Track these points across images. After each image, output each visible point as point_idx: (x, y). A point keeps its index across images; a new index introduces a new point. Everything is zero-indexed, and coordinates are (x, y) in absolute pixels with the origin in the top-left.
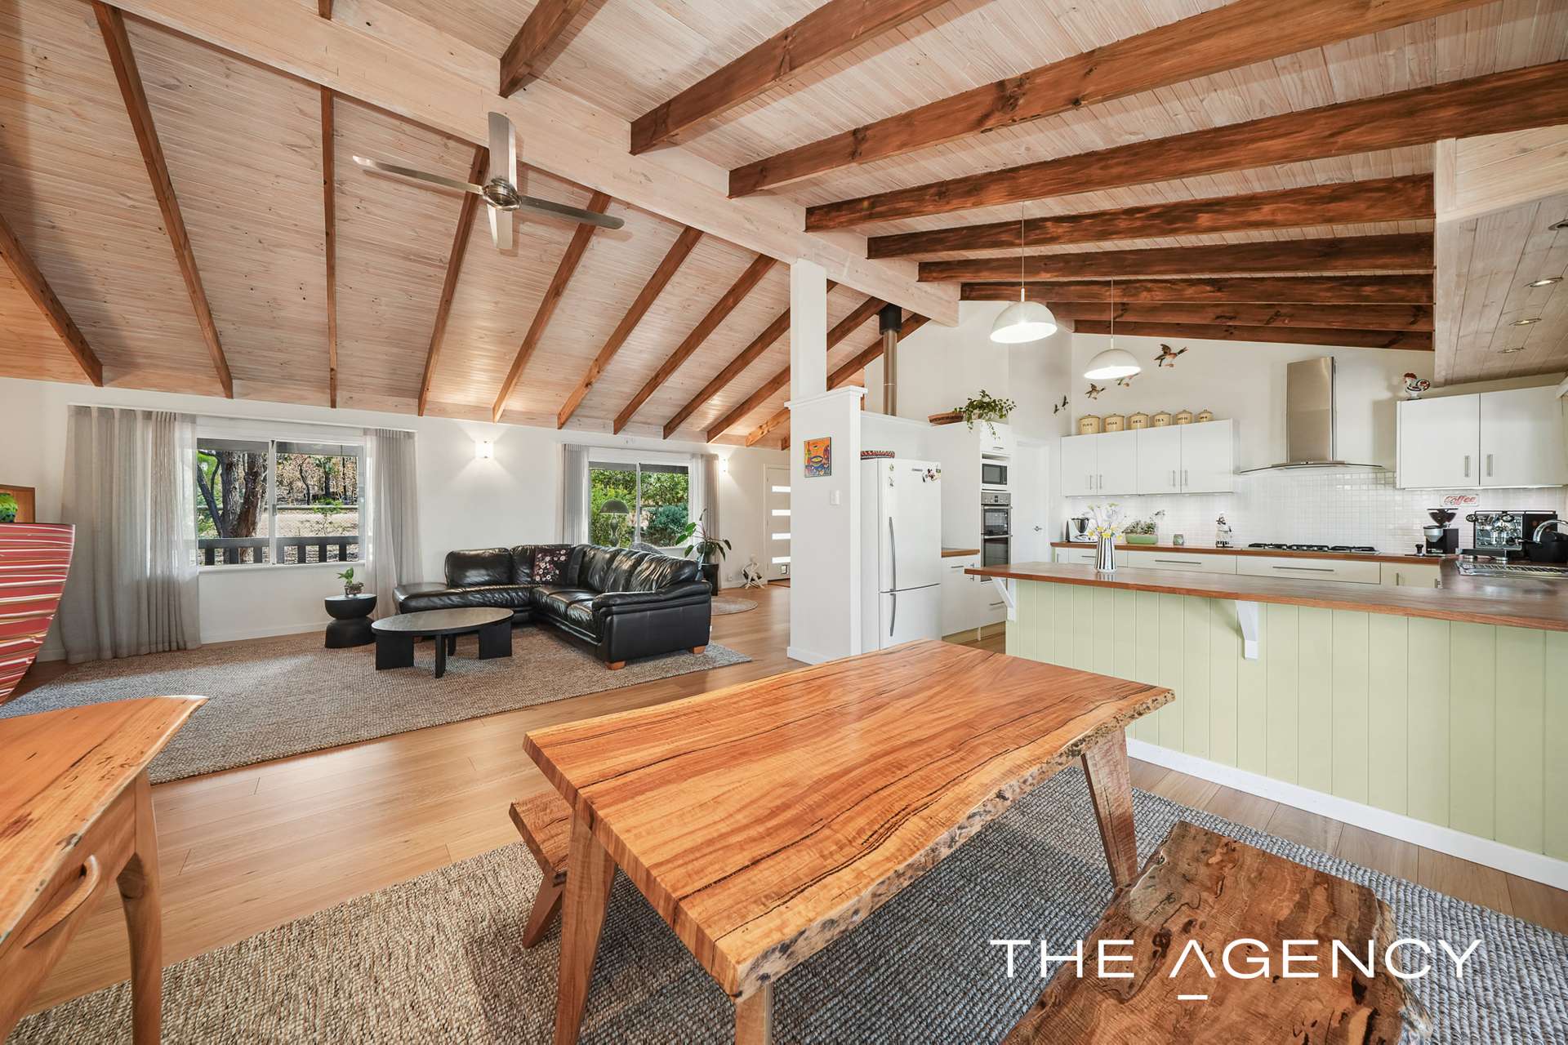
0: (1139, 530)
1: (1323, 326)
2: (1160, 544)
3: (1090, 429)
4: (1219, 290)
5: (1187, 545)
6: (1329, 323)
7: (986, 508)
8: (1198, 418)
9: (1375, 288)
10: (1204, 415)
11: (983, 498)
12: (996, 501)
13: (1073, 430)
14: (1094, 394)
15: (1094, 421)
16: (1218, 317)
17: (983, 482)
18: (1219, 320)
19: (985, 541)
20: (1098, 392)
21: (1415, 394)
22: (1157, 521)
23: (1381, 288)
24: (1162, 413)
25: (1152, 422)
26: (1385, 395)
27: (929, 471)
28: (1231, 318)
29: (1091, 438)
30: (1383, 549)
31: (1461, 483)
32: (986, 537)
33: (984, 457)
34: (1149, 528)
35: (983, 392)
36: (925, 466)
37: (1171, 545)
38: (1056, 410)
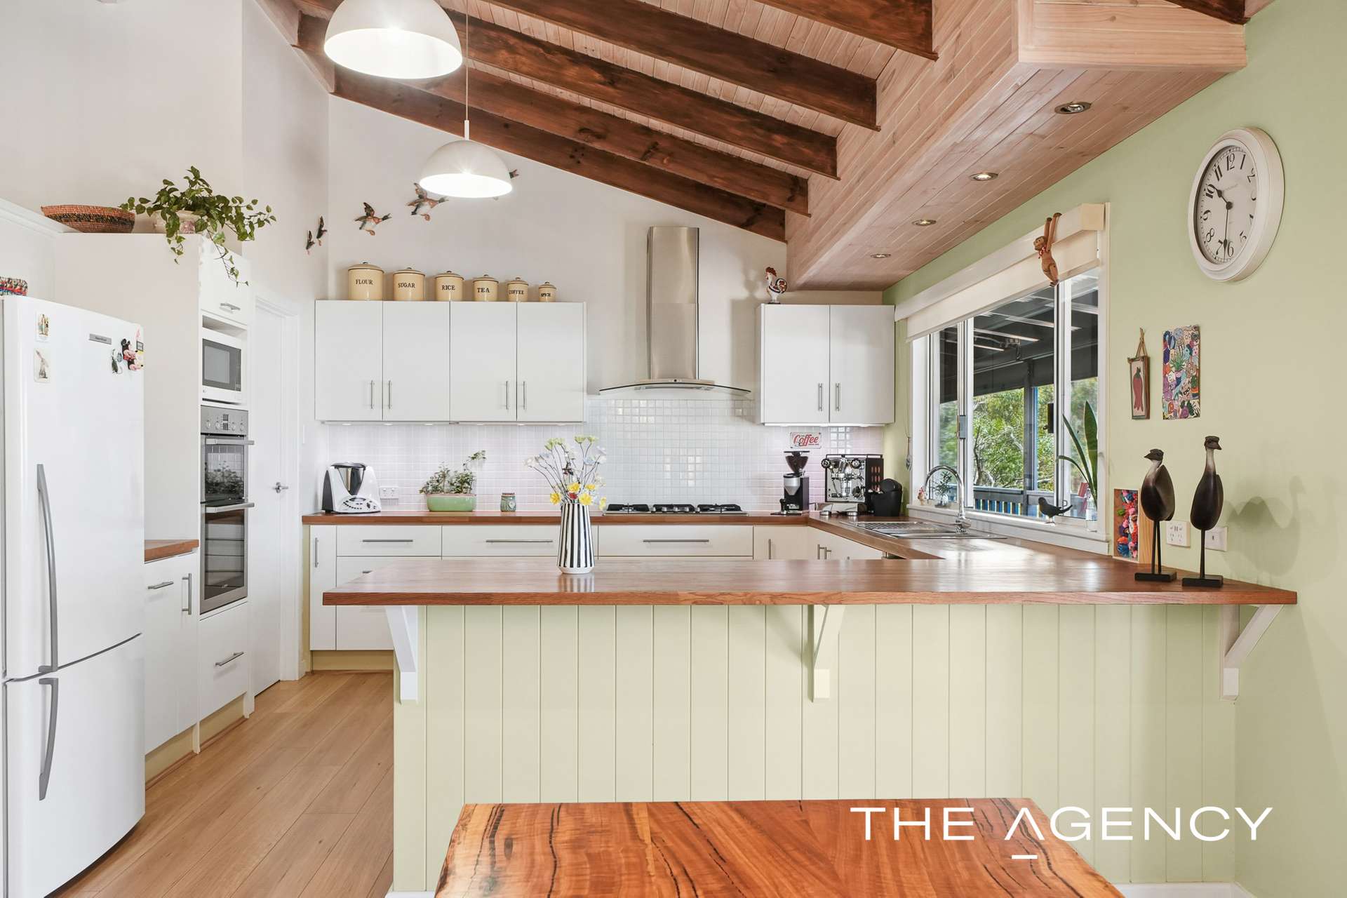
0: (447, 487)
1: (703, 179)
2: (480, 511)
3: (366, 290)
4: (612, 83)
5: (521, 511)
6: (711, 177)
7: (211, 441)
8: (535, 295)
9: (785, 140)
10: (546, 291)
11: (205, 420)
12: (226, 426)
13: (332, 287)
14: (370, 224)
15: (376, 277)
16: (582, 130)
17: (206, 382)
18: (583, 135)
19: (209, 518)
20: (378, 221)
21: (775, 296)
22: (475, 470)
23: (792, 141)
24: (486, 278)
25: (469, 292)
26: (742, 294)
27: (125, 345)
28: (599, 137)
29: (368, 308)
30: (749, 508)
31: (814, 419)
32: (212, 510)
33: (208, 324)
34: (462, 482)
35: (195, 172)
36: (118, 329)
37: (496, 511)
38: (310, 244)
